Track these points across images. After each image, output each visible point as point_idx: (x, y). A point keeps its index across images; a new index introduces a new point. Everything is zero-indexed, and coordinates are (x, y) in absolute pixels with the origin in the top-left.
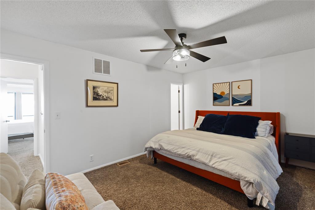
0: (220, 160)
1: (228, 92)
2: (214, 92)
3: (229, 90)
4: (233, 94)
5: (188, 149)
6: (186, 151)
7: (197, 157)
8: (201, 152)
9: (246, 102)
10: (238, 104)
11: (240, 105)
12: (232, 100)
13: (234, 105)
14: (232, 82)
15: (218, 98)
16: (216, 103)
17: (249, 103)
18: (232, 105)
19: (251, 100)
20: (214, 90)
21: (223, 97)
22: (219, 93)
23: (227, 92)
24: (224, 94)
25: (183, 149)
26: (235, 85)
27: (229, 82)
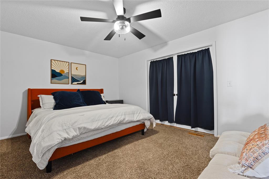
0: (138, 114)
1: (68, 71)
2: (52, 69)
3: (68, 69)
4: (72, 73)
5: (117, 116)
6: (118, 119)
7: (126, 119)
8: (127, 115)
9: (82, 81)
10: (76, 83)
11: (78, 84)
12: (72, 79)
13: (74, 83)
14: (71, 63)
15: (56, 75)
16: (55, 80)
17: (84, 83)
18: (72, 83)
19: (85, 80)
20: (52, 66)
21: (62, 75)
22: (58, 71)
23: (66, 71)
24: (64, 73)
25: (114, 119)
26: (74, 66)
27: (69, 62)
